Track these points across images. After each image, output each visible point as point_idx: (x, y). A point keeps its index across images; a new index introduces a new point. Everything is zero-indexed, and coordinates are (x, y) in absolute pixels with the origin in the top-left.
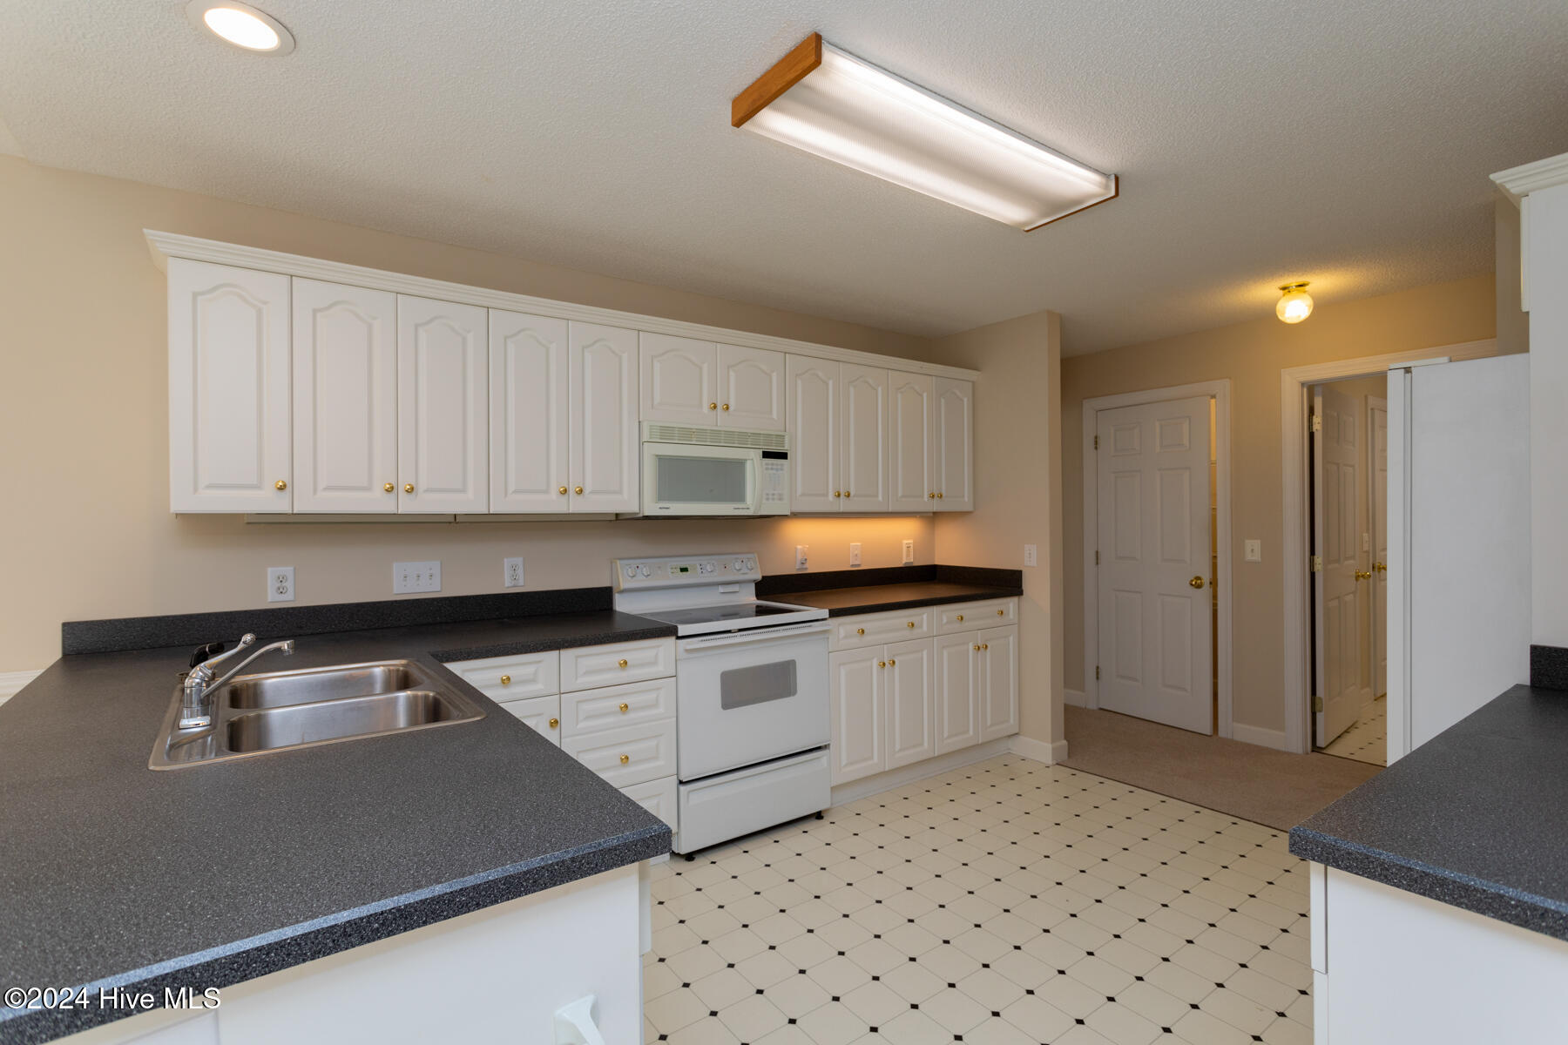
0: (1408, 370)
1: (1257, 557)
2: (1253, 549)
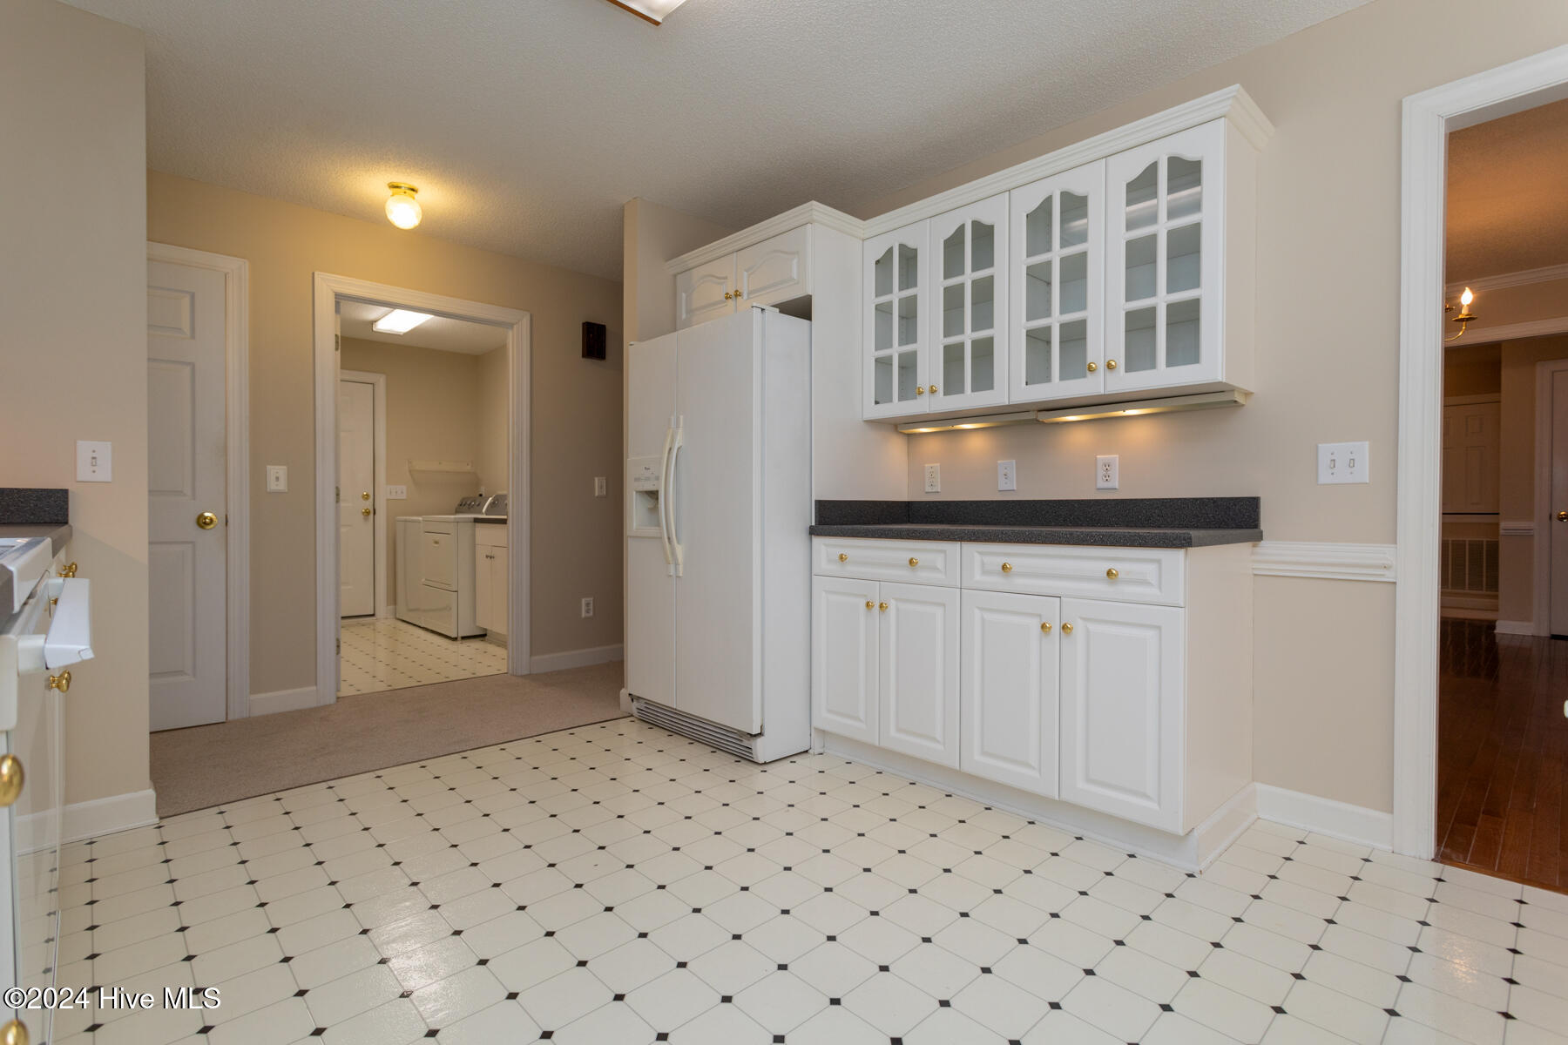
2: (277, 477)
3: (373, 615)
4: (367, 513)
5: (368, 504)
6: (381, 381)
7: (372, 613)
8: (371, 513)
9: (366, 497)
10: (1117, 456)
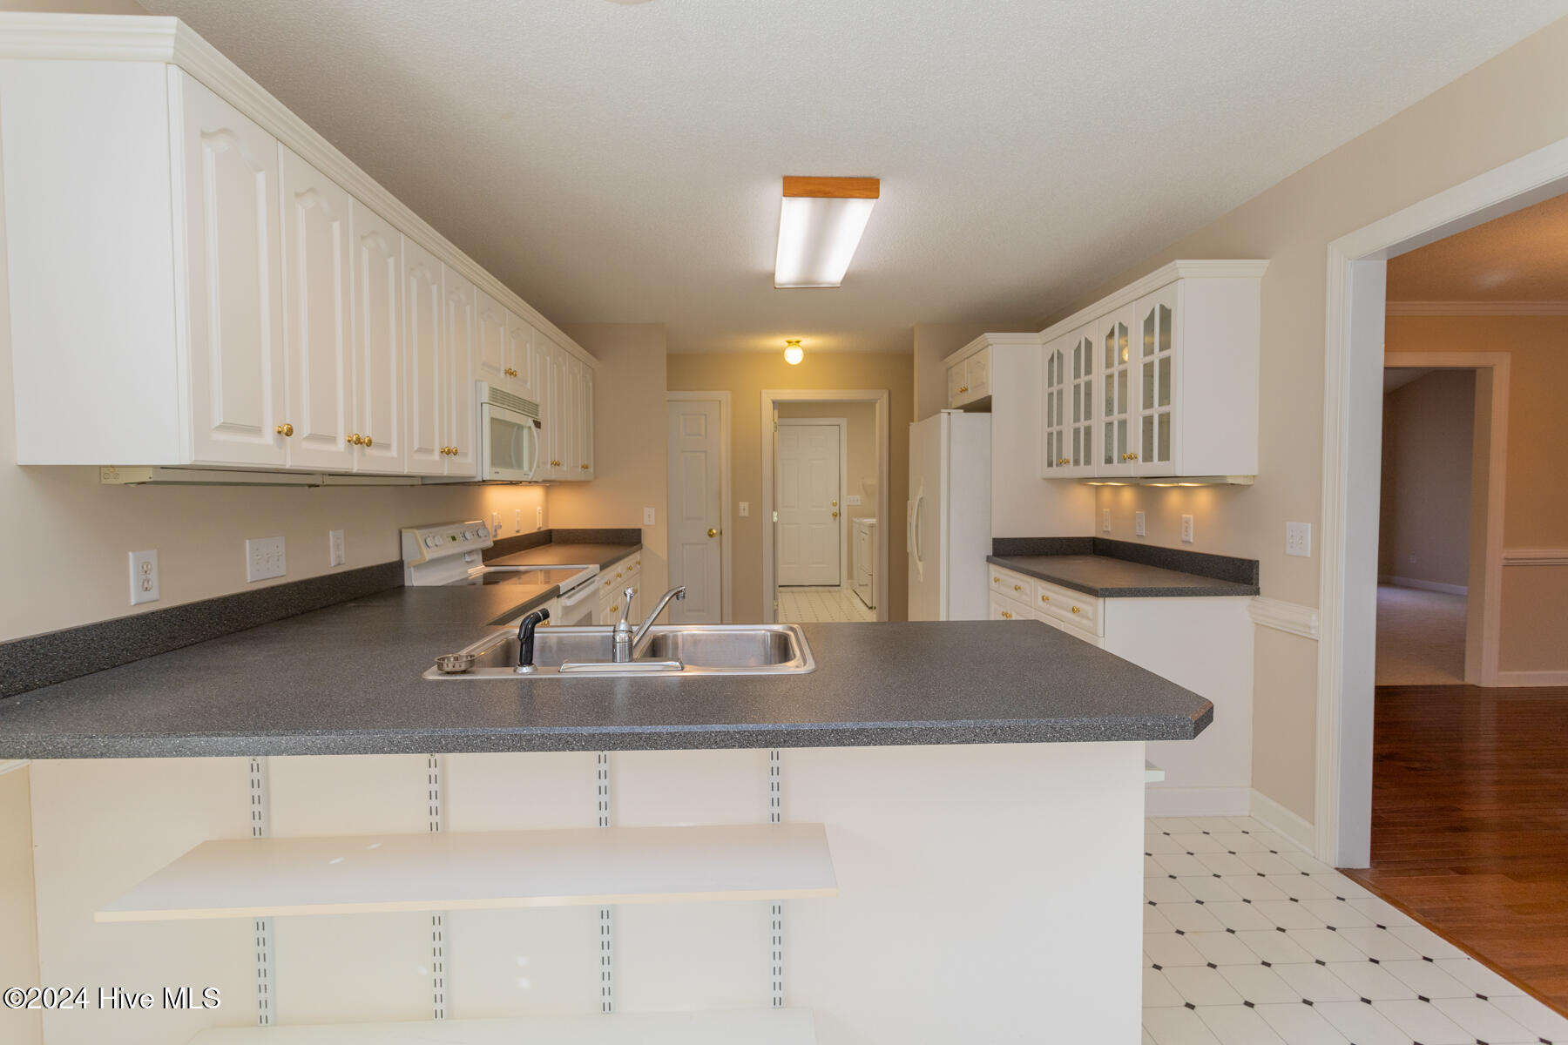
0: (949, 413)
1: (746, 514)
2: (744, 506)
3: (839, 586)
4: (835, 515)
5: (836, 509)
6: (843, 422)
7: (838, 584)
8: (838, 515)
9: (834, 505)
10: (1192, 516)
